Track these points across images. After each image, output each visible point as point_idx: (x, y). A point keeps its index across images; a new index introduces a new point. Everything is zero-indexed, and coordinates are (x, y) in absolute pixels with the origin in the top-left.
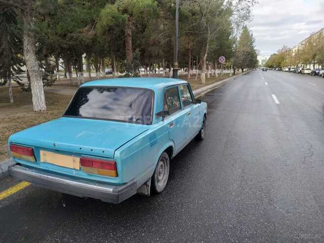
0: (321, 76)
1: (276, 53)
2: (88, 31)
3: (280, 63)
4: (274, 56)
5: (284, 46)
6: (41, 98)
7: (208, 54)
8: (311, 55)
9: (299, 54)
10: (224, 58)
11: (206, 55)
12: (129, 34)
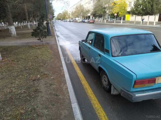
0: (86, 22)
1: (61, 13)
5: (65, 10)
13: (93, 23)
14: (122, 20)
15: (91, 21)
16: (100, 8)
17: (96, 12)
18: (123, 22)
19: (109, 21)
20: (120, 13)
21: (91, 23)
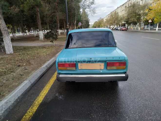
0: (119, 30)
1: (97, 21)
2: (15, 9)
3: (99, 25)
4: (96, 23)
5: (100, 18)
6: (10, 46)
7: (76, 21)
8: (113, 21)
9: (108, 21)
10: (81, 23)
11: (76, 22)
12: (38, 11)
13: (126, 30)
14: (157, 27)
15: (123, 28)
16: (133, 15)
17: (129, 19)
18: (158, 29)
19: (146, 28)
20: (155, 19)
21: (124, 30)
